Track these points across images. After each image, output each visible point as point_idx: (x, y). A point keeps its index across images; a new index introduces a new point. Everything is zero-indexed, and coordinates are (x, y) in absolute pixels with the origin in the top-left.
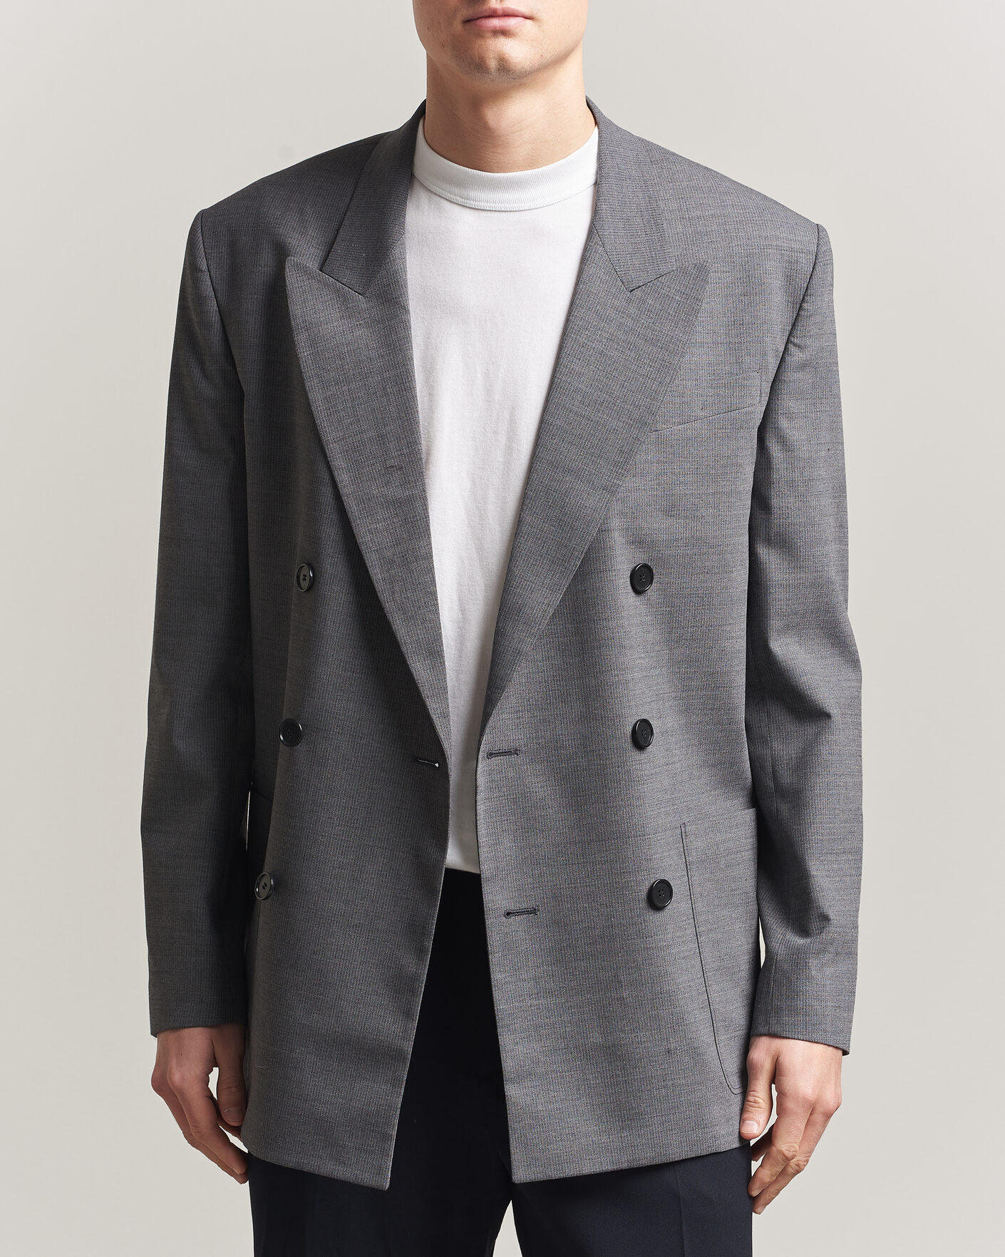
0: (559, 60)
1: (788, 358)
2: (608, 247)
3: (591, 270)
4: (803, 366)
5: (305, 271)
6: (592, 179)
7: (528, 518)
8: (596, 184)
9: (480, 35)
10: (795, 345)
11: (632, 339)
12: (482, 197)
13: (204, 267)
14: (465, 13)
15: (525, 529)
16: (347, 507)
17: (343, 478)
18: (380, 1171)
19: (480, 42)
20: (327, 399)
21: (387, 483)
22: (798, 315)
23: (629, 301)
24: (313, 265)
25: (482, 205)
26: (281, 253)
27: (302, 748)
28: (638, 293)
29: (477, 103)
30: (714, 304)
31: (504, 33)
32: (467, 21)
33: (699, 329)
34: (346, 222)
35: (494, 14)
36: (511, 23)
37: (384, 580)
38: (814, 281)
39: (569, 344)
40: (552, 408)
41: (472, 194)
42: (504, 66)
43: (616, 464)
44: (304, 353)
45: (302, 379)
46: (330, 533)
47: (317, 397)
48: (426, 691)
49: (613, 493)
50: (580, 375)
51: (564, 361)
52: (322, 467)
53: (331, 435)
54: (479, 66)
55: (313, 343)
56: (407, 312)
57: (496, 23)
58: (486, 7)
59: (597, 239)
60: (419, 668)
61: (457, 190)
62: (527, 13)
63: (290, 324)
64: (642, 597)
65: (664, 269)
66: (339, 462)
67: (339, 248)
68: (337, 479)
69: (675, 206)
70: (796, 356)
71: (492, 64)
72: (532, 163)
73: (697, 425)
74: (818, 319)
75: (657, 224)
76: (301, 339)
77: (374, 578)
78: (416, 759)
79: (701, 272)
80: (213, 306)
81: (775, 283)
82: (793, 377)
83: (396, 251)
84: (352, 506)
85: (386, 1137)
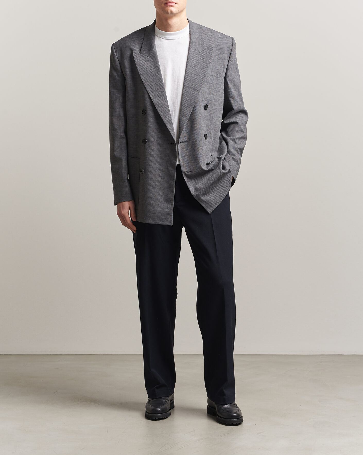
0: (182, 11)
1: (229, 63)
2: (194, 45)
3: (191, 49)
4: (232, 64)
5: (137, 53)
6: (189, 33)
7: (184, 97)
8: (190, 33)
9: (167, 7)
10: (230, 60)
11: (200, 62)
12: (168, 37)
13: (116, 54)
14: (164, 2)
15: (183, 99)
16: (151, 97)
17: (149, 92)
18: (171, 222)
19: (167, 8)
20: (145, 77)
21: (158, 92)
22: (230, 55)
23: (199, 55)
24: (138, 52)
25: (169, 39)
26: (132, 51)
27: (147, 144)
28: (200, 53)
29: (167, 19)
30: (214, 54)
31: (172, 6)
32: (165, 4)
33: (212, 59)
34: (143, 44)
35: (170, 3)
36: (173, 4)
37: (160, 110)
38: (233, 48)
39: (188, 64)
40: (186, 76)
41: (167, 36)
42: (172, 12)
43: (199, 85)
44: (139, 69)
45: (139, 74)
46: (148, 103)
47: (142, 77)
48: (170, 130)
49: (199, 91)
50: (191, 69)
51: (187, 67)
52: (145, 90)
53: (146, 84)
54: (167, 12)
55: (140, 67)
56: (158, 59)
57: (170, 4)
58: (168, 1)
59: (191, 43)
60: (168, 126)
61: (164, 36)
62: (176, 3)
63: (135, 64)
64: (206, 111)
65: (204, 48)
66: (148, 89)
67: (143, 49)
68: (148, 92)
69: (205, 36)
70: (231, 63)
71: (169, 12)
72: (178, 30)
73: (213, 77)
74: (234, 55)
75: (202, 40)
76: (138, 67)
77: (158, 110)
78: (169, 144)
79: (212, 48)
80: (118, 61)
81: (226, 49)
82: (230, 66)
83: (154, 48)
84: (152, 97)
85: (171, 215)
